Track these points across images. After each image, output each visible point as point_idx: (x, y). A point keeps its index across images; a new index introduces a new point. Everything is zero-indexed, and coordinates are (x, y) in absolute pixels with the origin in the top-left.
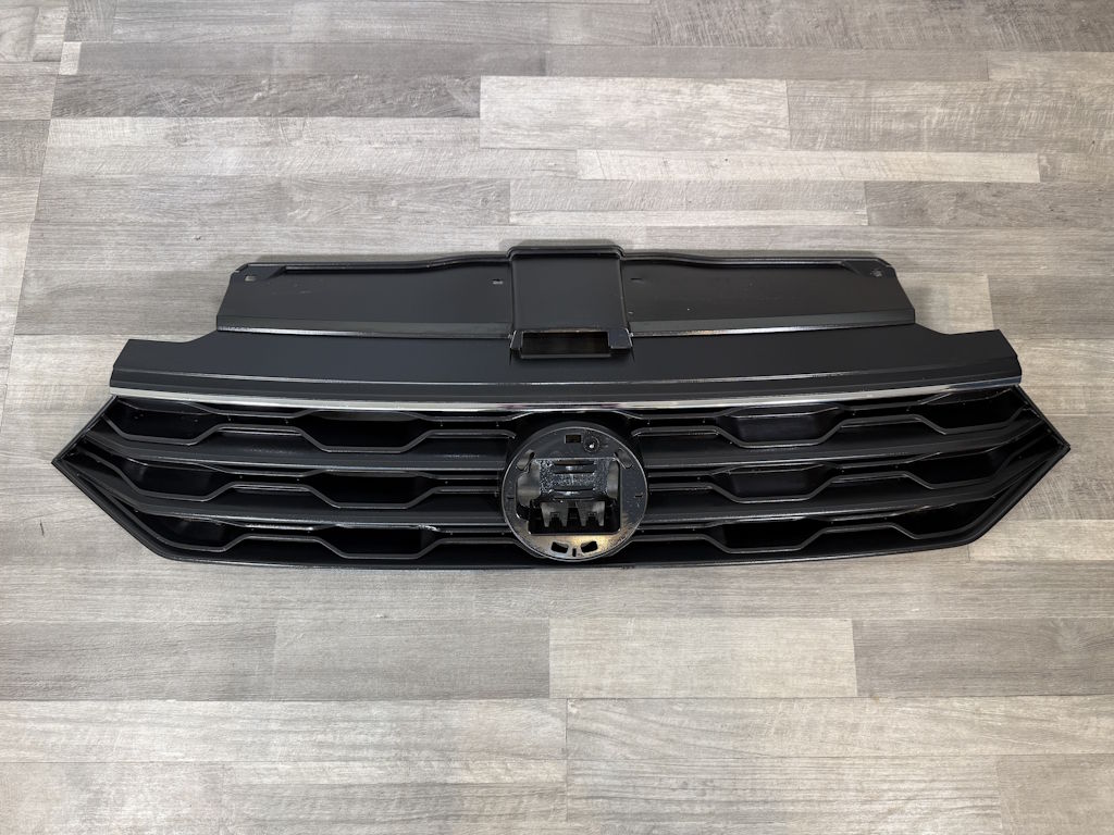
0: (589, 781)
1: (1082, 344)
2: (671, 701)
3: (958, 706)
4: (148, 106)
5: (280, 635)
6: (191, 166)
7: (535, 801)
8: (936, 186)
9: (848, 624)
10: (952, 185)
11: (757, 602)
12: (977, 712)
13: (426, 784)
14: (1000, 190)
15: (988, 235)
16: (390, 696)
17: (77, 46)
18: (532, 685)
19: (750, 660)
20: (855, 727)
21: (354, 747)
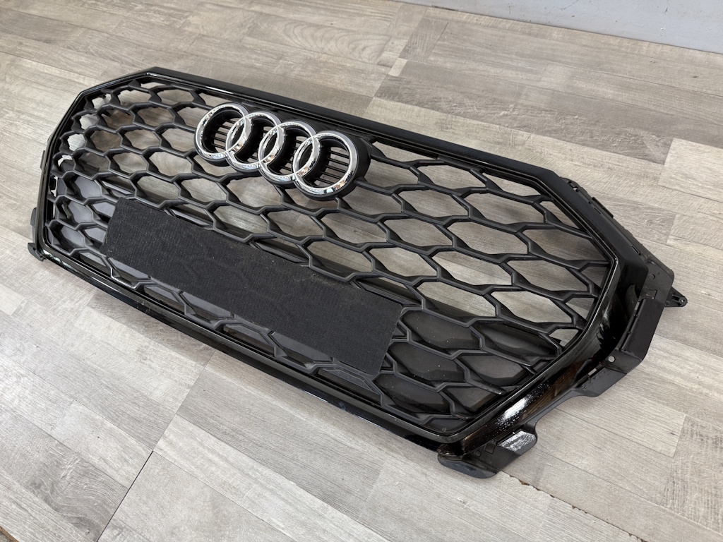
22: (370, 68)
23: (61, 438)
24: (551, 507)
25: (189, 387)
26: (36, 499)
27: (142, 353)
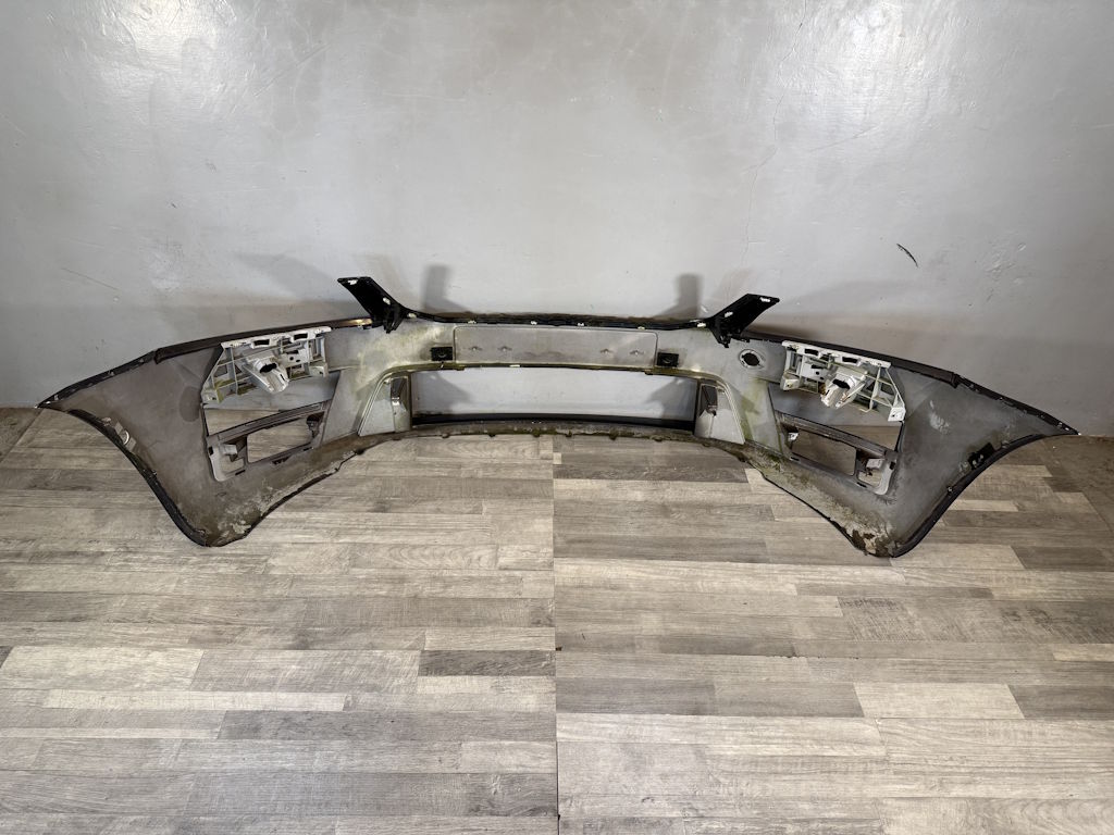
0: (900, 755)
1: (1069, 573)
2: (929, 719)
3: (1079, 724)
4: (597, 476)
5: (716, 687)
6: (621, 497)
7: (874, 765)
8: (971, 512)
9: (1006, 686)
10: (979, 512)
11: (955, 676)
12: (1090, 727)
13: (814, 756)
14: (1002, 514)
15: (1004, 530)
16: (782, 715)
17: (559, 455)
18: (856, 712)
19: (963, 702)
20: (1030, 733)
21: (769, 738)
22: (538, 462)
23: (472, 770)
24: (809, 662)
25: (553, 692)
26: (482, 818)
27: (498, 688)
